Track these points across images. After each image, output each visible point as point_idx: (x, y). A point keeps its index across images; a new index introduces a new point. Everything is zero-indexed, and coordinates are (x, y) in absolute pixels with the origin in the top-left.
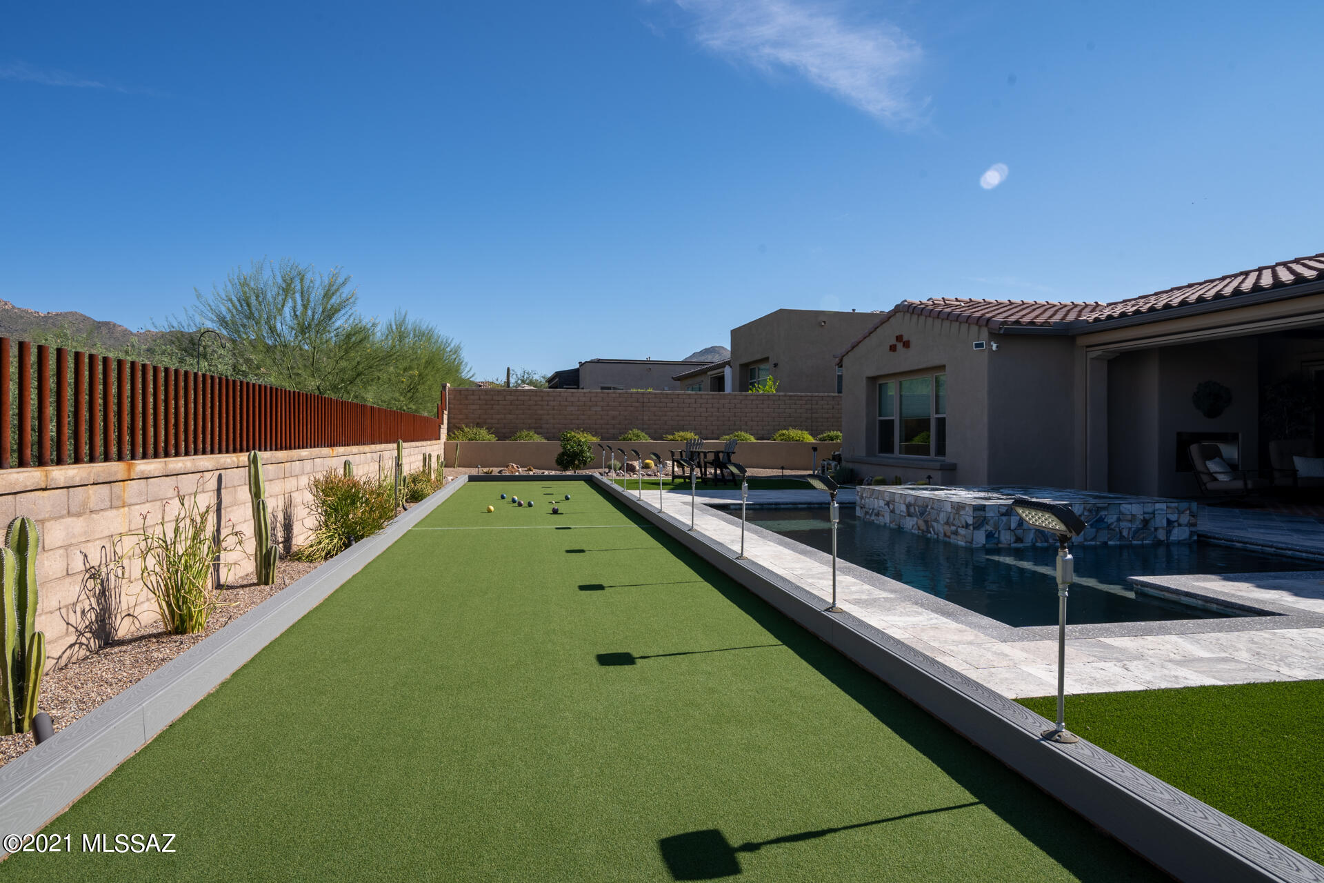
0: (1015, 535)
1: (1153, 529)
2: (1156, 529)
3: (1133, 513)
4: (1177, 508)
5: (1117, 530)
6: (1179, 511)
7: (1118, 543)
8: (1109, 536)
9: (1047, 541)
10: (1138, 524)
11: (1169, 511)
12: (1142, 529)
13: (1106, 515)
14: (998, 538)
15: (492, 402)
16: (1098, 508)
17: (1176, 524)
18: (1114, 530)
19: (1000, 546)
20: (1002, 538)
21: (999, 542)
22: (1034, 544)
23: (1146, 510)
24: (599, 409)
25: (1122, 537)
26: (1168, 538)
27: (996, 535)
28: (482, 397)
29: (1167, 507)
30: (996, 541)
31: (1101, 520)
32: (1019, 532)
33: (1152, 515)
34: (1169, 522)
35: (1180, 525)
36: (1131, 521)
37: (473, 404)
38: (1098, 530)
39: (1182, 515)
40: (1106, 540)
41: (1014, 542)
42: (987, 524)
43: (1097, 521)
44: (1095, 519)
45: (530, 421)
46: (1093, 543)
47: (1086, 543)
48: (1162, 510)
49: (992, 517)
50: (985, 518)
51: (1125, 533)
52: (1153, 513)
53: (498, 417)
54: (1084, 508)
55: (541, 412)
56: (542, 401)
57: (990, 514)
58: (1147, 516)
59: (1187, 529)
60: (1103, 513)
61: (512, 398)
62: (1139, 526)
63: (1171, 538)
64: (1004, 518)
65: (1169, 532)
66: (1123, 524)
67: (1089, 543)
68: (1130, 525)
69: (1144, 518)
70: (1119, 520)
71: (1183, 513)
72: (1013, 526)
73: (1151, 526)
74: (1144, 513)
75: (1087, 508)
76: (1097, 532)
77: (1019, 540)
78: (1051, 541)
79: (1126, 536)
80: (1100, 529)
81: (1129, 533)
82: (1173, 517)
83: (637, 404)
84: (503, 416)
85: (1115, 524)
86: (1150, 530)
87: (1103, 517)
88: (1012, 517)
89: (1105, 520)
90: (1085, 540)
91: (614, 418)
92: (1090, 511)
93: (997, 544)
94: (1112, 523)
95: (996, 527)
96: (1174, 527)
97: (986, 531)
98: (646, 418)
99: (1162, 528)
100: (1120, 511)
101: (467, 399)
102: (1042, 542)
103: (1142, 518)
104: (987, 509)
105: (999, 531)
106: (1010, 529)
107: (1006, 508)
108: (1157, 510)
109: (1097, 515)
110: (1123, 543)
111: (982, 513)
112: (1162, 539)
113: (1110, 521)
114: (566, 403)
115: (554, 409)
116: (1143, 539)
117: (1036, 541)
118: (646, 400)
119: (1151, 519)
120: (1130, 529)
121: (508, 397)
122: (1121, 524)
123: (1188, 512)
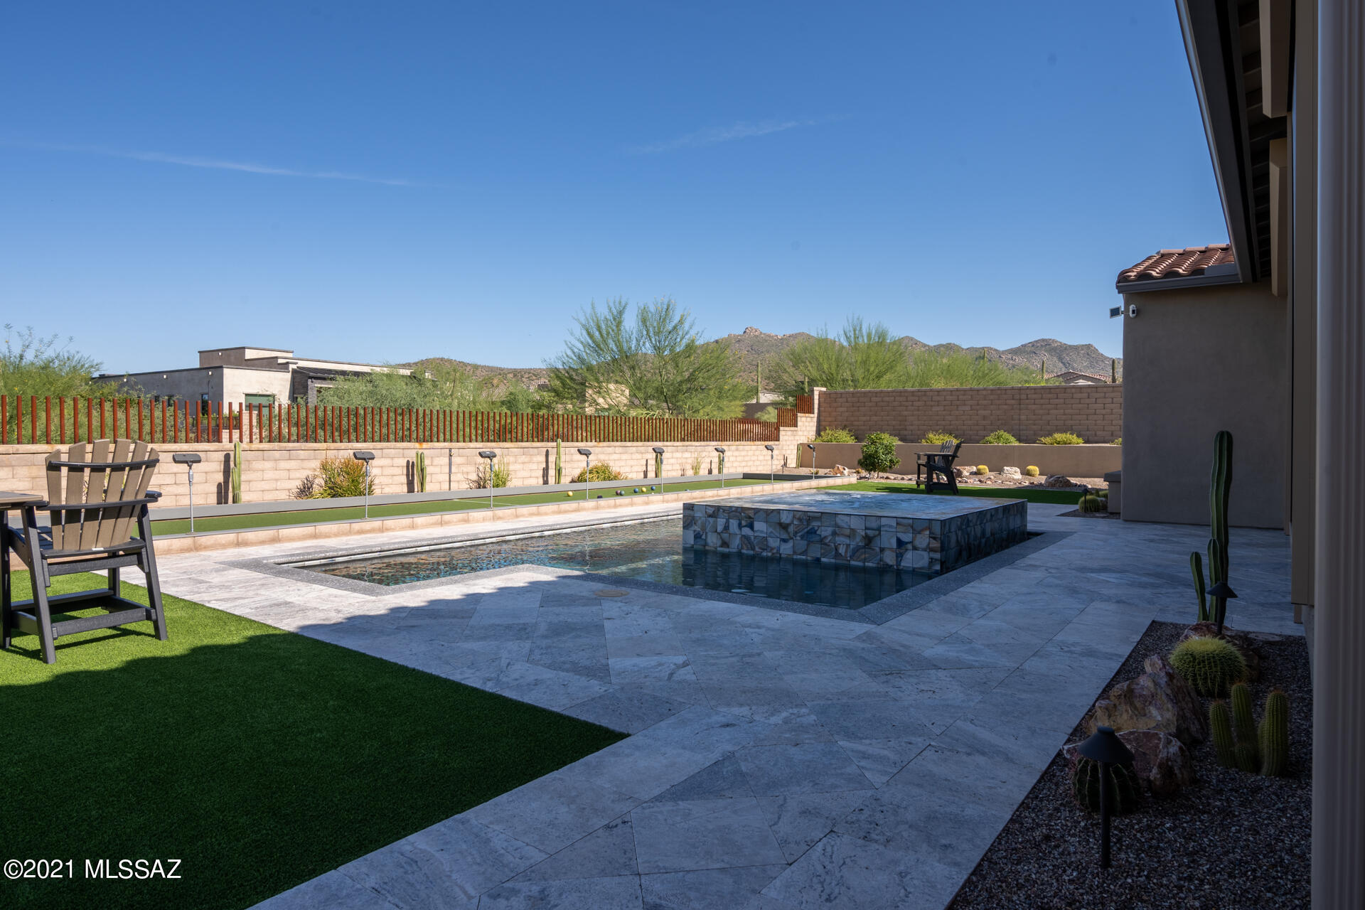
0: (721, 538)
1: (878, 549)
2: (882, 550)
3: (852, 527)
4: (912, 527)
5: (832, 545)
6: (914, 530)
7: (833, 561)
8: (822, 551)
9: (753, 549)
10: (858, 541)
11: (900, 529)
12: (864, 547)
13: (819, 527)
14: (705, 540)
15: (858, 404)
16: (809, 517)
17: (910, 546)
18: (829, 545)
19: (707, 548)
20: (709, 540)
21: (706, 544)
22: (740, 550)
23: (868, 525)
24: (968, 408)
25: (837, 555)
26: (898, 563)
27: (704, 537)
28: (849, 399)
29: (897, 524)
30: (703, 543)
31: (813, 532)
32: (725, 536)
33: (877, 532)
34: (900, 543)
35: (915, 548)
36: (849, 537)
37: (841, 407)
38: (809, 543)
39: (918, 536)
40: (819, 556)
41: (721, 546)
42: (695, 524)
43: (808, 532)
44: (806, 530)
45: (894, 423)
46: (804, 557)
47: (795, 557)
48: (890, 526)
49: (700, 518)
50: (693, 517)
51: (842, 550)
52: (879, 529)
53: (864, 418)
54: (794, 517)
55: (906, 413)
56: (907, 401)
57: (698, 514)
58: (870, 533)
59: (925, 554)
60: (815, 524)
61: (878, 399)
62: (860, 544)
63: (902, 564)
64: (711, 520)
65: (900, 556)
66: (839, 539)
67: (799, 557)
68: (848, 541)
69: (866, 533)
70: (834, 534)
71: (919, 533)
72: (720, 529)
73: (876, 545)
74: (866, 528)
75: (797, 516)
76: (808, 545)
77: (725, 544)
78: (757, 549)
79: (843, 554)
80: (812, 542)
81: (846, 552)
82: (906, 537)
83: (1013, 402)
84: (868, 418)
85: (829, 539)
86: (873, 550)
87: (816, 528)
88: (718, 519)
89: (818, 533)
90: (795, 553)
91: (984, 418)
92: (800, 520)
93: (705, 546)
94: (825, 537)
95: (704, 528)
96: (907, 550)
97: (695, 531)
98: (1023, 417)
99: (891, 549)
100: (836, 524)
101: (836, 402)
102: (748, 549)
103: (863, 534)
104: (695, 508)
105: (706, 533)
106: (716, 531)
107: (713, 509)
108: (884, 526)
109: (808, 525)
110: (838, 561)
111: (691, 512)
112: (891, 563)
113: (824, 534)
114: (932, 403)
115: (918, 410)
116: (864, 561)
117: (742, 548)
118: (1024, 396)
119: (875, 536)
120: (848, 546)
121: (874, 399)
122: (837, 539)
123: (928, 532)
